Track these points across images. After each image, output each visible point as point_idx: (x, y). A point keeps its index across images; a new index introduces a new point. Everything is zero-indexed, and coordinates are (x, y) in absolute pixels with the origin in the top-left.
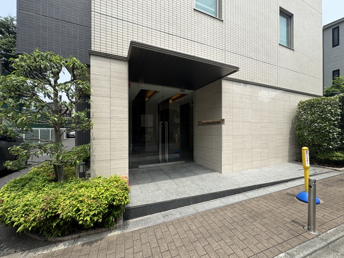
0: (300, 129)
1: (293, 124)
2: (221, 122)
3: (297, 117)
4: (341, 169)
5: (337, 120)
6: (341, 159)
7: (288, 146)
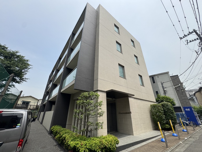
0: (153, 116)
1: (150, 113)
2: (130, 113)
3: (151, 111)
4: (170, 132)
5: (163, 112)
6: (168, 127)
7: (151, 123)
